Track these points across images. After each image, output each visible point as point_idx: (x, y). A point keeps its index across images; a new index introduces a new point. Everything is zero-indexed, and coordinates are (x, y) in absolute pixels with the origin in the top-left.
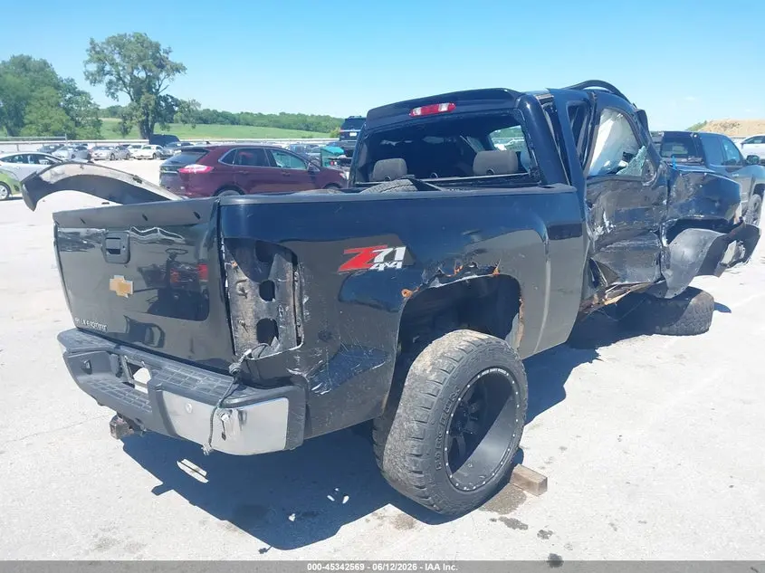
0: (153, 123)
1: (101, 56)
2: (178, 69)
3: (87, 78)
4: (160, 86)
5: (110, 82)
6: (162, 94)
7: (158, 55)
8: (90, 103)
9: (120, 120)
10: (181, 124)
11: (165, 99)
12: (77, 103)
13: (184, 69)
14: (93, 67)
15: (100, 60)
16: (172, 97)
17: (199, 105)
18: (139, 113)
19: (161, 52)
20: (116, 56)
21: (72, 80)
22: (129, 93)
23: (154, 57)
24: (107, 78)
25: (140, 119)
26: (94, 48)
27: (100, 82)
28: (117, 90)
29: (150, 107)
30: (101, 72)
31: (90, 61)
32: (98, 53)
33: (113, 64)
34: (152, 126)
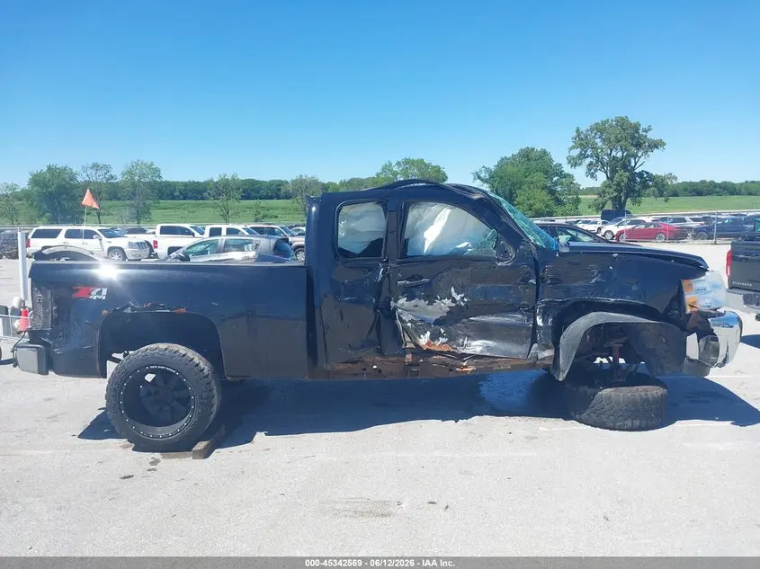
0: (626, 198)
1: (584, 142)
2: (656, 145)
3: (569, 162)
4: (636, 164)
5: (591, 164)
6: (637, 171)
7: (636, 135)
8: (572, 183)
9: (596, 197)
10: (653, 198)
11: (640, 175)
12: (562, 183)
13: (664, 144)
14: (576, 152)
15: (581, 145)
16: (647, 173)
17: (676, 178)
18: (611, 190)
19: (640, 132)
20: (598, 141)
21: (560, 165)
22: (606, 173)
23: (633, 138)
24: (588, 161)
25: (612, 196)
26: (579, 136)
27: (580, 164)
28: (596, 171)
29: (622, 184)
30: (583, 156)
31: (573, 148)
32: (581, 139)
33: (594, 148)
34: (625, 201)
